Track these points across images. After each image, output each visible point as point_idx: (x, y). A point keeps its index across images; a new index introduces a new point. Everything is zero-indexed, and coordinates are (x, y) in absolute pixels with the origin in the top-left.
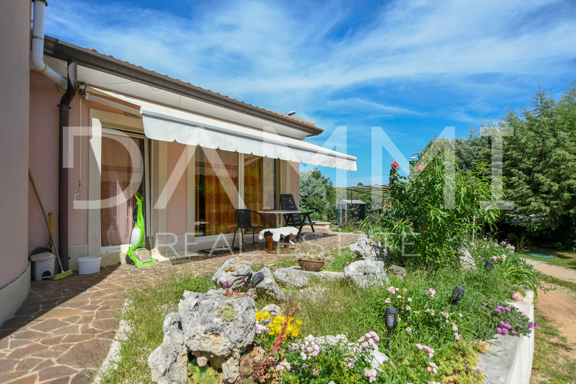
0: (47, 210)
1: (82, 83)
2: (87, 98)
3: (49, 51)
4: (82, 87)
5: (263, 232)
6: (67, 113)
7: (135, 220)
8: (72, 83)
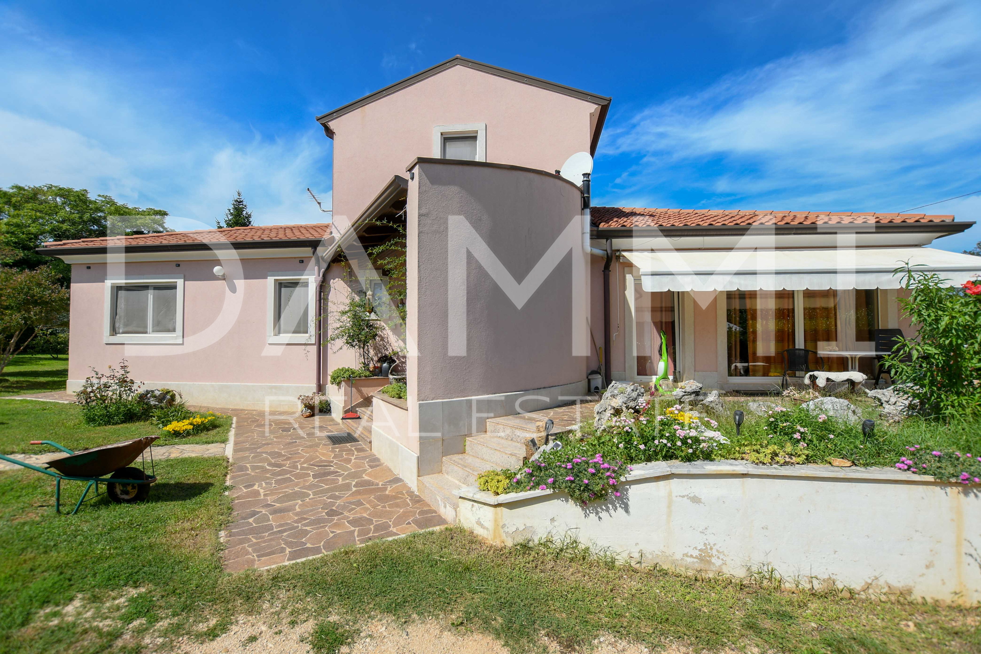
0: (598, 347)
1: (618, 250)
2: (621, 261)
3: (594, 237)
4: (618, 254)
5: (808, 375)
6: (608, 275)
7: (661, 355)
8: (609, 254)
